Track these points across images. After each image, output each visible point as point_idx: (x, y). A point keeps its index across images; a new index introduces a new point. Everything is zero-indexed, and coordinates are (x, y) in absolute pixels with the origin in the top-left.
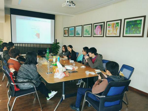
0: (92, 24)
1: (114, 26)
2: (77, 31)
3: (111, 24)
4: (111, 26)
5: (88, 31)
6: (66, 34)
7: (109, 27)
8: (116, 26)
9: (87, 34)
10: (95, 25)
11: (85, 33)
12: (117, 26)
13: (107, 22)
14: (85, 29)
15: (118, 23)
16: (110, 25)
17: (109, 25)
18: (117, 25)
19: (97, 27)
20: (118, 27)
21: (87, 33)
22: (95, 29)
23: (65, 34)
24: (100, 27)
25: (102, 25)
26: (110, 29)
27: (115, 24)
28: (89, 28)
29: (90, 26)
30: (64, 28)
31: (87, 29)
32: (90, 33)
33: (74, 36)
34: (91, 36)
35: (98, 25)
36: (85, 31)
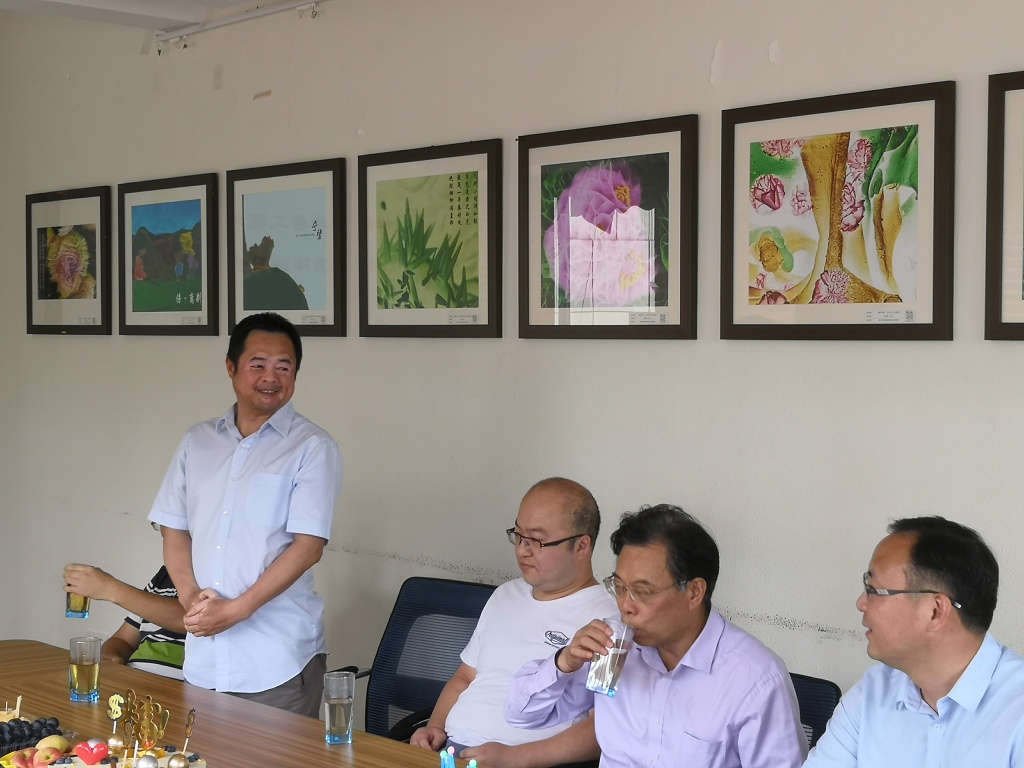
0: (492, 149)
1: (837, 187)
2: (254, 239)
3: (796, 153)
4: (797, 181)
5: (434, 242)
6: (66, 287)
7: (770, 199)
8: (873, 185)
9: (427, 294)
10: (540, 157)
11: (396, 272)
12: (896, 180)
13: (733, 118)
14: (396, 212)
15: (902, 137)
16: (785, 167)
17: (766, 162)
18: (885, 165)
19: (584, 187)
20: (905, 192)
21: (420, 273)
22: (547, 224)
23: (50, 291)
25: (662, 160)
26: (786, 219)
27: (858, 158)
28: (455, 208)
29: (463, 181)
30: (32, 199)
31: (421, 221)
32: (476, 280)
33: (205, 322)
34: (493, 329)
35: (595, 163)
36: (394, 254)
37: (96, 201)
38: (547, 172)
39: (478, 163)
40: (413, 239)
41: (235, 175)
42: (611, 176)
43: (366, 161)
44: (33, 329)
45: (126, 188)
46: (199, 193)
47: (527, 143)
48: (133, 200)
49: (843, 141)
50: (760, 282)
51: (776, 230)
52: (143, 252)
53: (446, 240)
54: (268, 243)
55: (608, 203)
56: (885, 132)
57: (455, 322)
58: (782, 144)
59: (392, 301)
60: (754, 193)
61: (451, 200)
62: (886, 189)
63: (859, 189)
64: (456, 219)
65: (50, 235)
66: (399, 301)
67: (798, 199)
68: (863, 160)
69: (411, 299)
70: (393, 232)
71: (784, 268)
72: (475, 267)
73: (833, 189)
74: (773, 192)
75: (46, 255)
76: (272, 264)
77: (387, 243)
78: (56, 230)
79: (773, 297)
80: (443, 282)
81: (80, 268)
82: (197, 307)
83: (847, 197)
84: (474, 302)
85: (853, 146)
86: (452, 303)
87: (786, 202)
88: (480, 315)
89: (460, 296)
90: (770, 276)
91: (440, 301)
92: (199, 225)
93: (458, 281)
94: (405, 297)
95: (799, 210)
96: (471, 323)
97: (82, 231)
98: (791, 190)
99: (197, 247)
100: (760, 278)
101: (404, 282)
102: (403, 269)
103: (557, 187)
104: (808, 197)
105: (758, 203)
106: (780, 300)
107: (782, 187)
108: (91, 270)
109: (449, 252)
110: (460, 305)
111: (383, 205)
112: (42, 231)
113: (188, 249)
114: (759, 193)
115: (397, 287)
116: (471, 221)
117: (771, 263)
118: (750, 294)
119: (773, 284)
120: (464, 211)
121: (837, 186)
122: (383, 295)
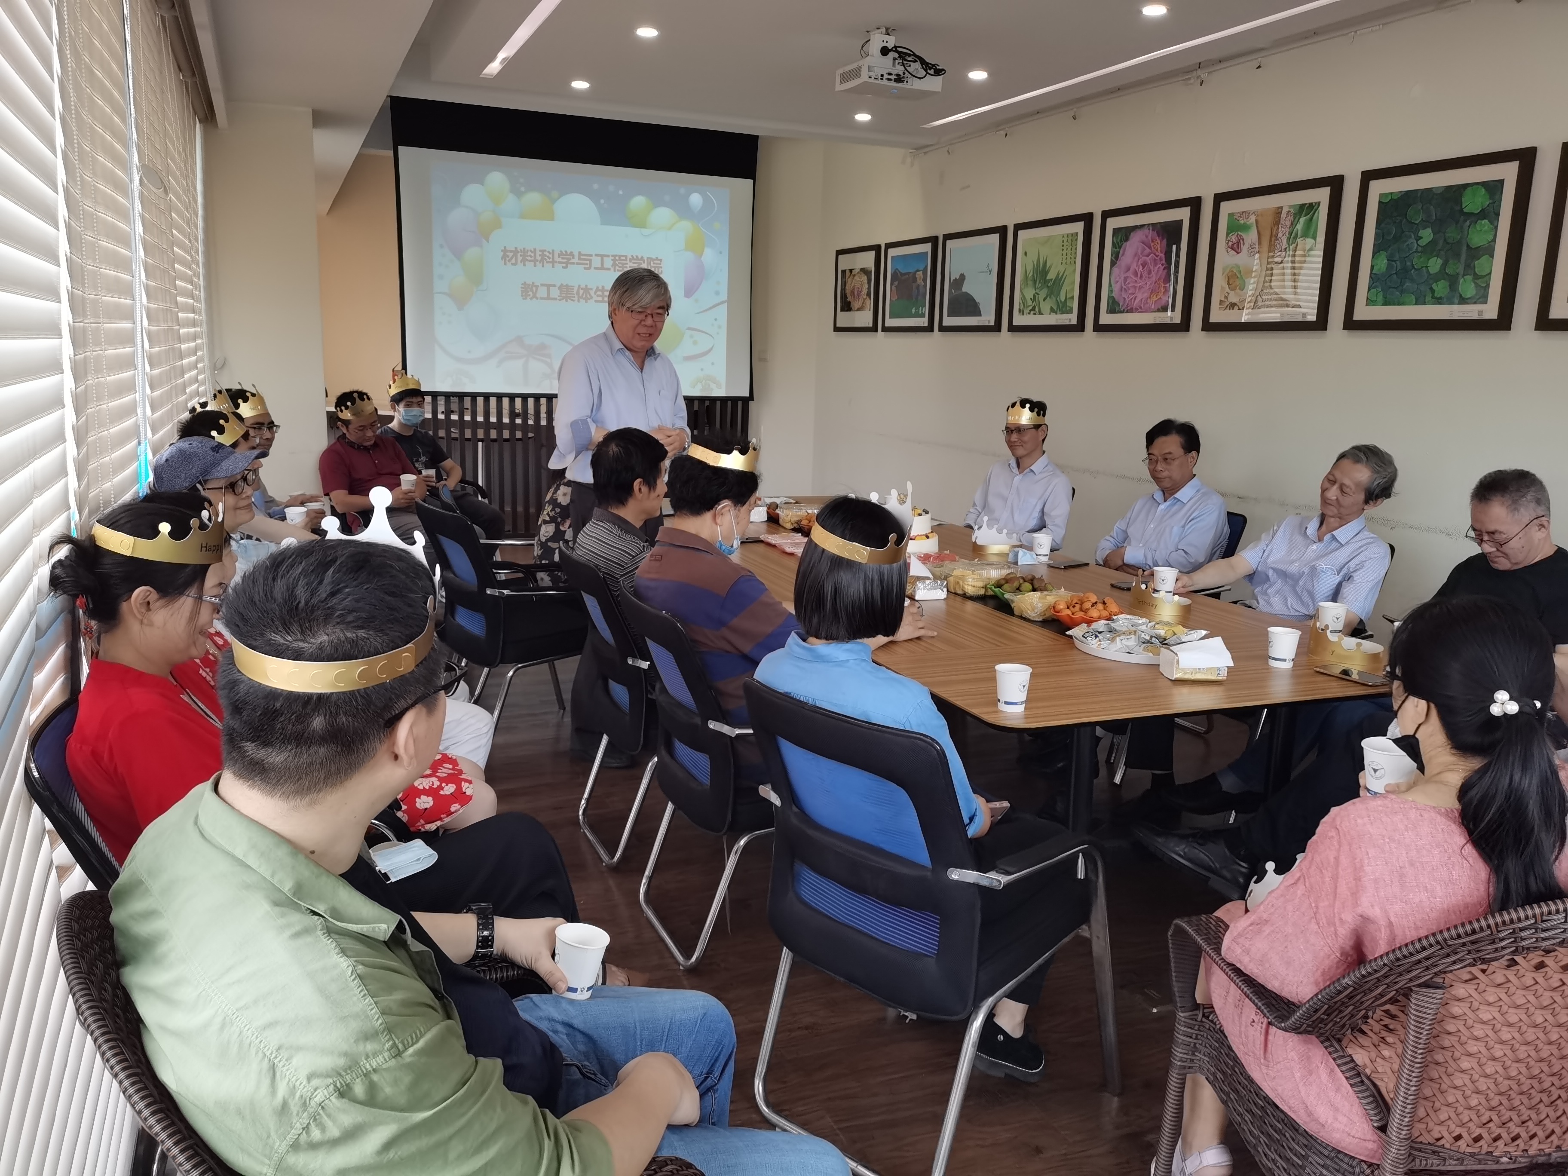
0: (1087, 219)
2: (956, 275)
3: (1253, 219)
4: (1251, 236)
5: (1050, 276)
6: (856, 304)
7: (1236, 247)
8: (1292, 238)
9: (1045, 306)
10: (1113, 223)
11: (1029, 293)
12: (1305, 235)
13: (1220, 198)
14: (1032, 257)
15: (1311, 208)
16: (1246, 228)
17: (1235, 227)
18: (1299, 227)
19: (1136, 239)
20: (1309, 241)
21: (1043, 293)
22: (1113, 264)
23: (847, 306)
24: (1159, 245)
25: (1179, 223)
26: (1241, 259)
27: (1285, 220)
28: (1065, 254)
29: (1070, 238)
30: (839, 253)
31: (1045, 263)
32: (1072, 298)
33: (926, 324)
34: (1080, 327)
35: (1142, 226)
36: (1030, 283)
37: (872, 254)
38: (1116, 231)
39: (1078, 228)
40: (1041, 273)
41: (948, 237)
42: (1151, 234)
43: (1018, 227)
44: (837, 329)
45: (889, 246)
46: (927, 248)
47: (1107, 214)
48: (892, 252)
49: (1278, 211)
50: (1226, 297)
51: (1238, 266)
52: (896, 283)
53: (1058, 274)
54: (963, 277)
55: (1148, 250)
56: (1302, 206)
57: (1059, 323)
58: (1245, 214)
59: (1026, 311)
60: (1228, 243)
61: (1063, 250)
62: (1299, 240)
63: (1285, 241)
64: (1064, 262)
65: (848, 273)
66: (1030, 311)
67: (1251, 247)
68: (1288, 223)
69: (1037, 309)
70: (1030, 268)
71: (1240, 289)
72: (1073, 289)
73: (1271, 240)
74: (1238, 243)
75: (845, 286)
76: (964, 289)
77: (1026, 276)
78: (851, 271)
79: (1232, 306)
80: (1054, 299)
81: (863, 293)
82: (923, 316)
83: (1278, 246)
84: (1070, 311)
85: (1284, 215)
86: (1058, 312)
87: (1245, 249)
88: (1072, 319)
89: (1063, 308)
90: (1232, 293)
91: (1052, 310)
92: (926, 267)
93: (1063, 299)
94: (1033, 309)
95: (1251, 254)
96: (1068, 323)
97: (864, 271)
98: (1248, 242)
99: (925, 280)
100: (1226, 294)
101: (1034, 299)
102: (1034, 292)
103: (1121, 241)
104: (1257, 246)
105: (1229, 250)
106: (1236, 308)
107: (1243, 240)
108: (869, 294)
109: (1059, 281)
110: (1063, 313)
111: (1026, 254)
112: (844, 272)
113: (920, 281)
114: (1230, 244)
115: (1030, 302)
116: (1073, 262)
117: (1233, 285)
118: (1220, 304)
119: (1233, 298)
120: (1069, 256)
121: (1273, 239)
122: (1022, 307)
